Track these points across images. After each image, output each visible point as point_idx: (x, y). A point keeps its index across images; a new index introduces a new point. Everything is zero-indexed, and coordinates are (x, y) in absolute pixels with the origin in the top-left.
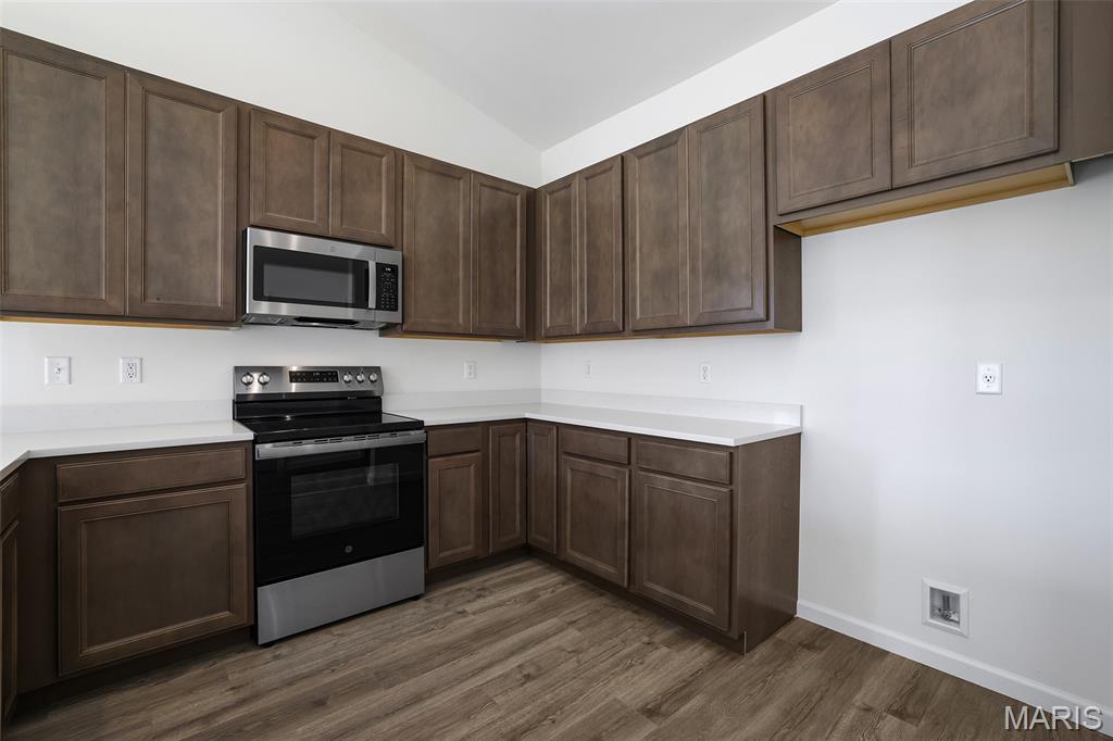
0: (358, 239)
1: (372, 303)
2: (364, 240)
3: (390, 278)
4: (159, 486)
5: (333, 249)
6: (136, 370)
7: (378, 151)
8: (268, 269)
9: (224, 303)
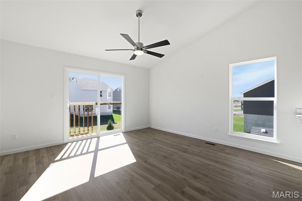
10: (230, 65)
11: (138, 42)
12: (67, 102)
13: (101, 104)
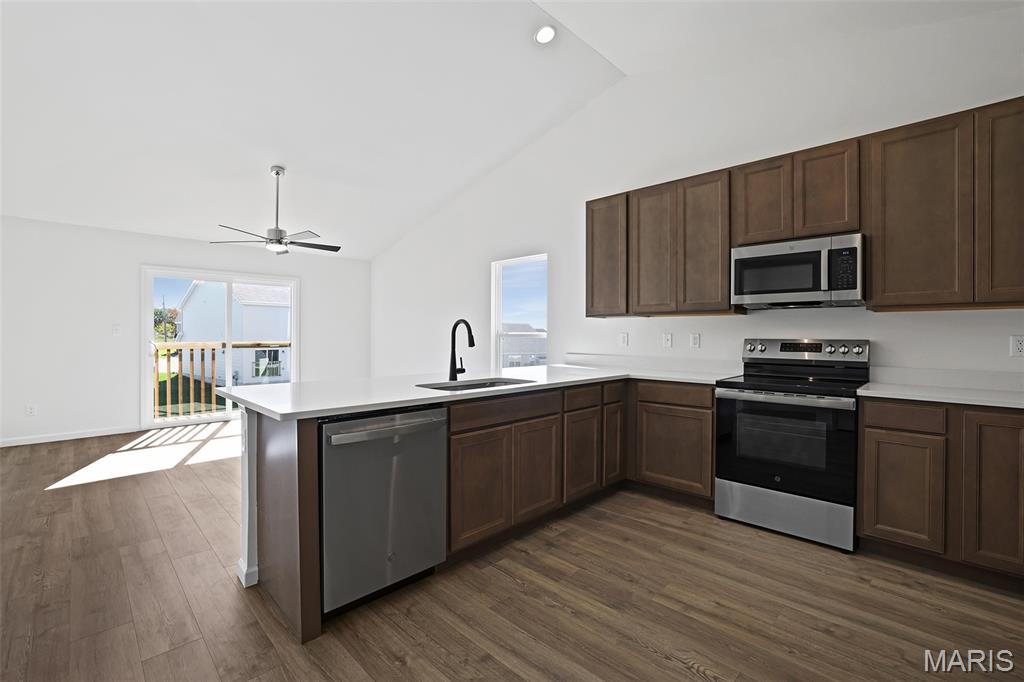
0: (820, 232)
1: (824, 284)
2: (827, 231)
3: (848, 259)
4: (671, 401)
5: (792, 248)
6: (698, 340)
7: (839, 150)
8: (747, 273)
9: (722, 299)
10: (493, 263)
11: (274, 227)
12: (150, 342)
13: (234, 347)
